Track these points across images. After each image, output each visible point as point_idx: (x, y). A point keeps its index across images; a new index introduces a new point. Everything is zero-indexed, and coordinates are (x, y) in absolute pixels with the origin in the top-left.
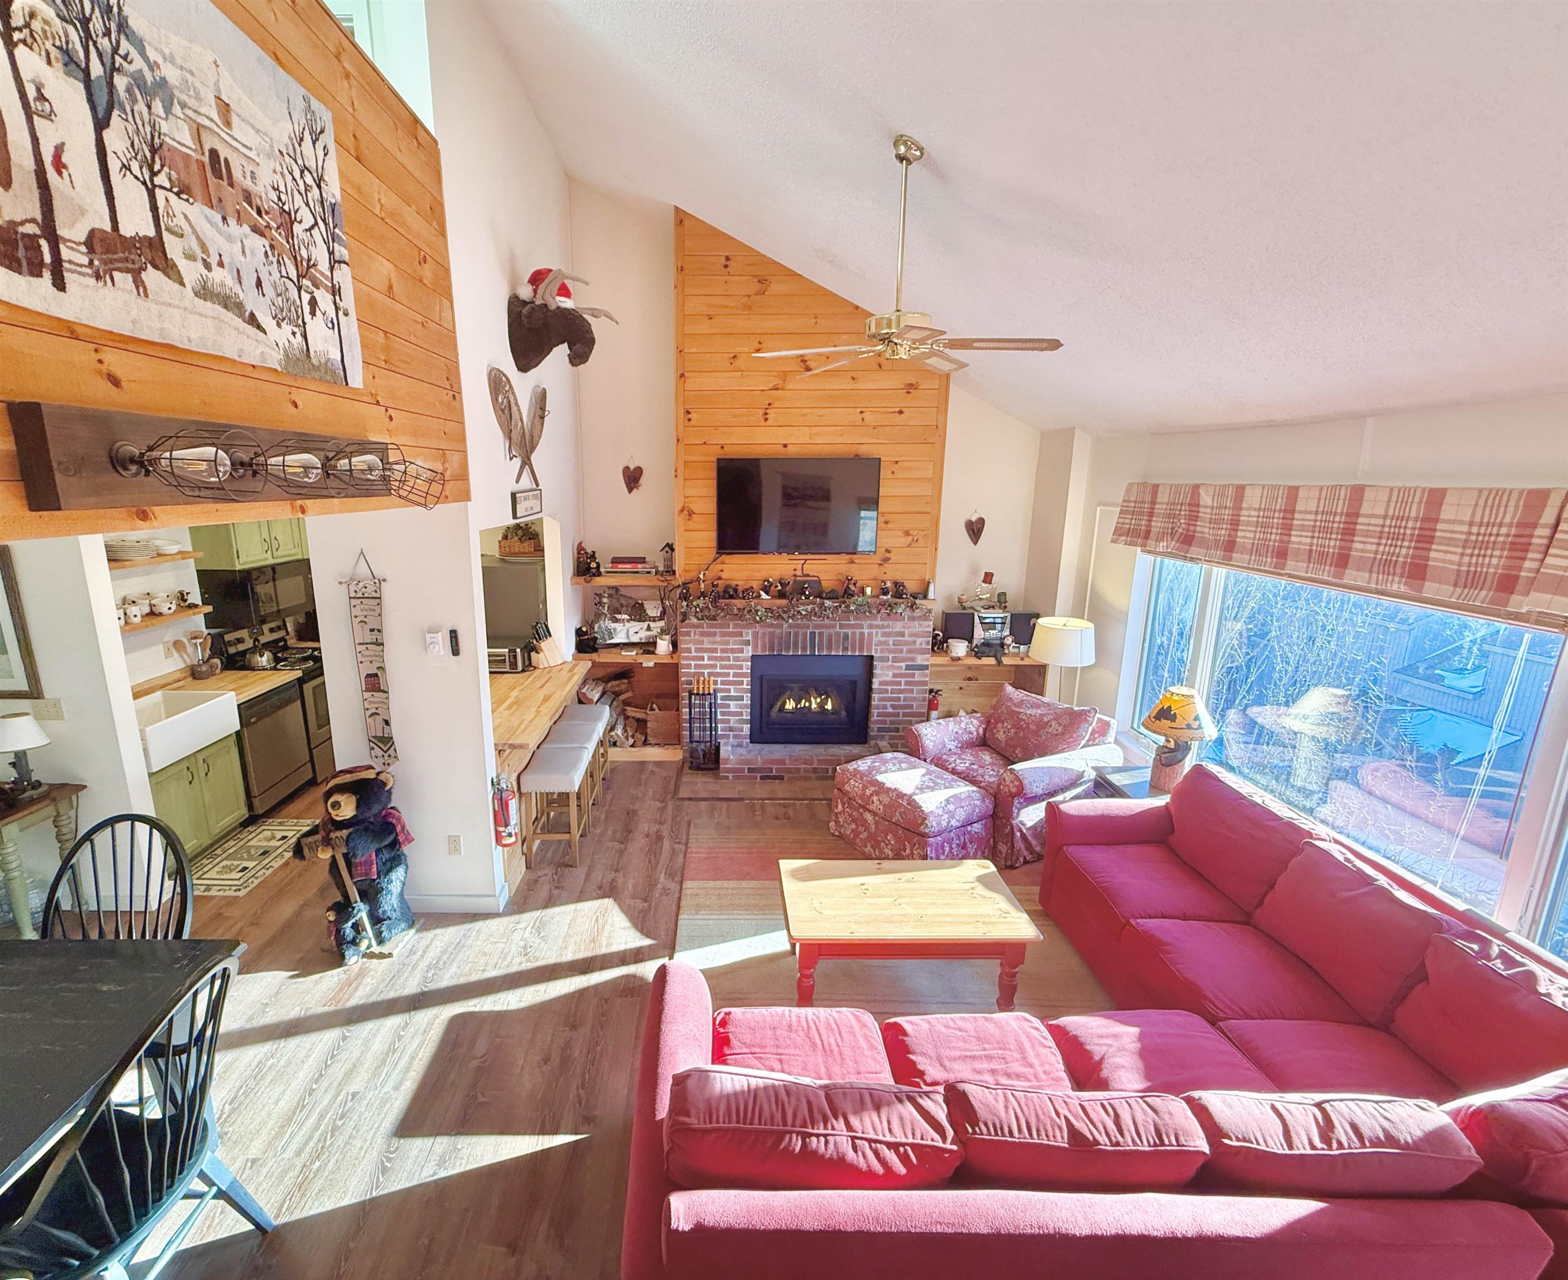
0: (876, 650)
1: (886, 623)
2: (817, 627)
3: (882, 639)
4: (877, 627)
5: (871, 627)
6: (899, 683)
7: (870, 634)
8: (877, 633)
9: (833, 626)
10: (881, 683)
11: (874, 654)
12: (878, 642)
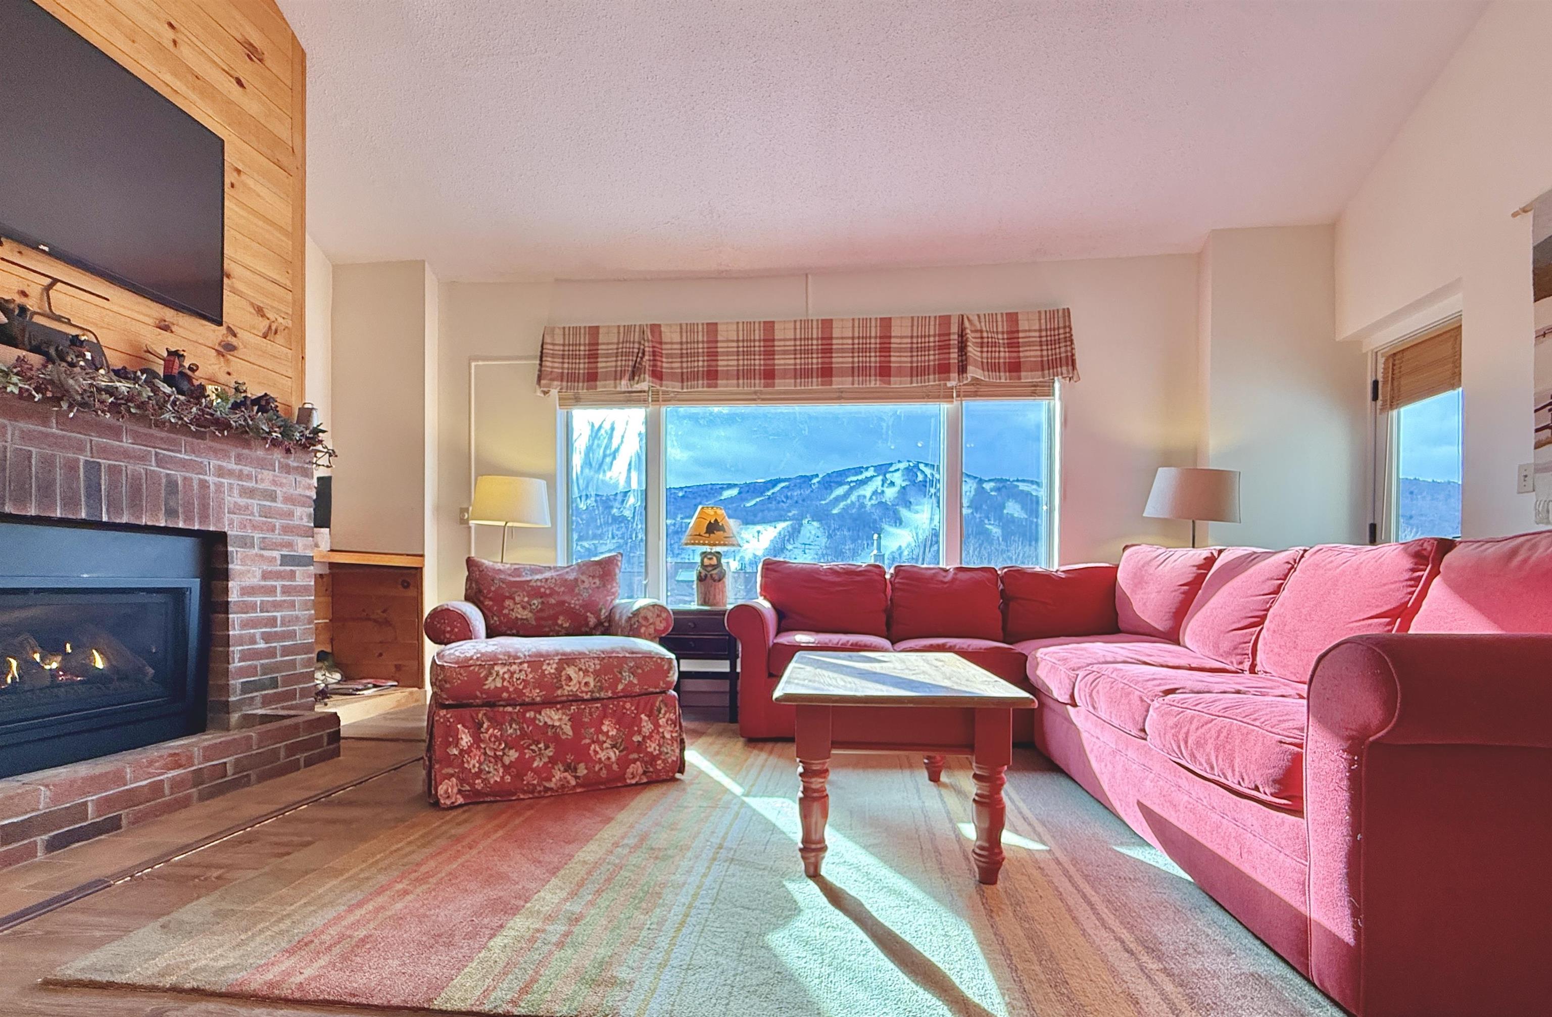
0: (231, 523)
1: (247, 470)
2: (104, 451)
3: (242, 501)
4: (231, 473)
5: (221, 472)
6: (272, 591)
7: (219, 486)
8: (231, 486)
9: (143, 458)
10: (245, 591)
11: (226, 530)
12: (232, 506)
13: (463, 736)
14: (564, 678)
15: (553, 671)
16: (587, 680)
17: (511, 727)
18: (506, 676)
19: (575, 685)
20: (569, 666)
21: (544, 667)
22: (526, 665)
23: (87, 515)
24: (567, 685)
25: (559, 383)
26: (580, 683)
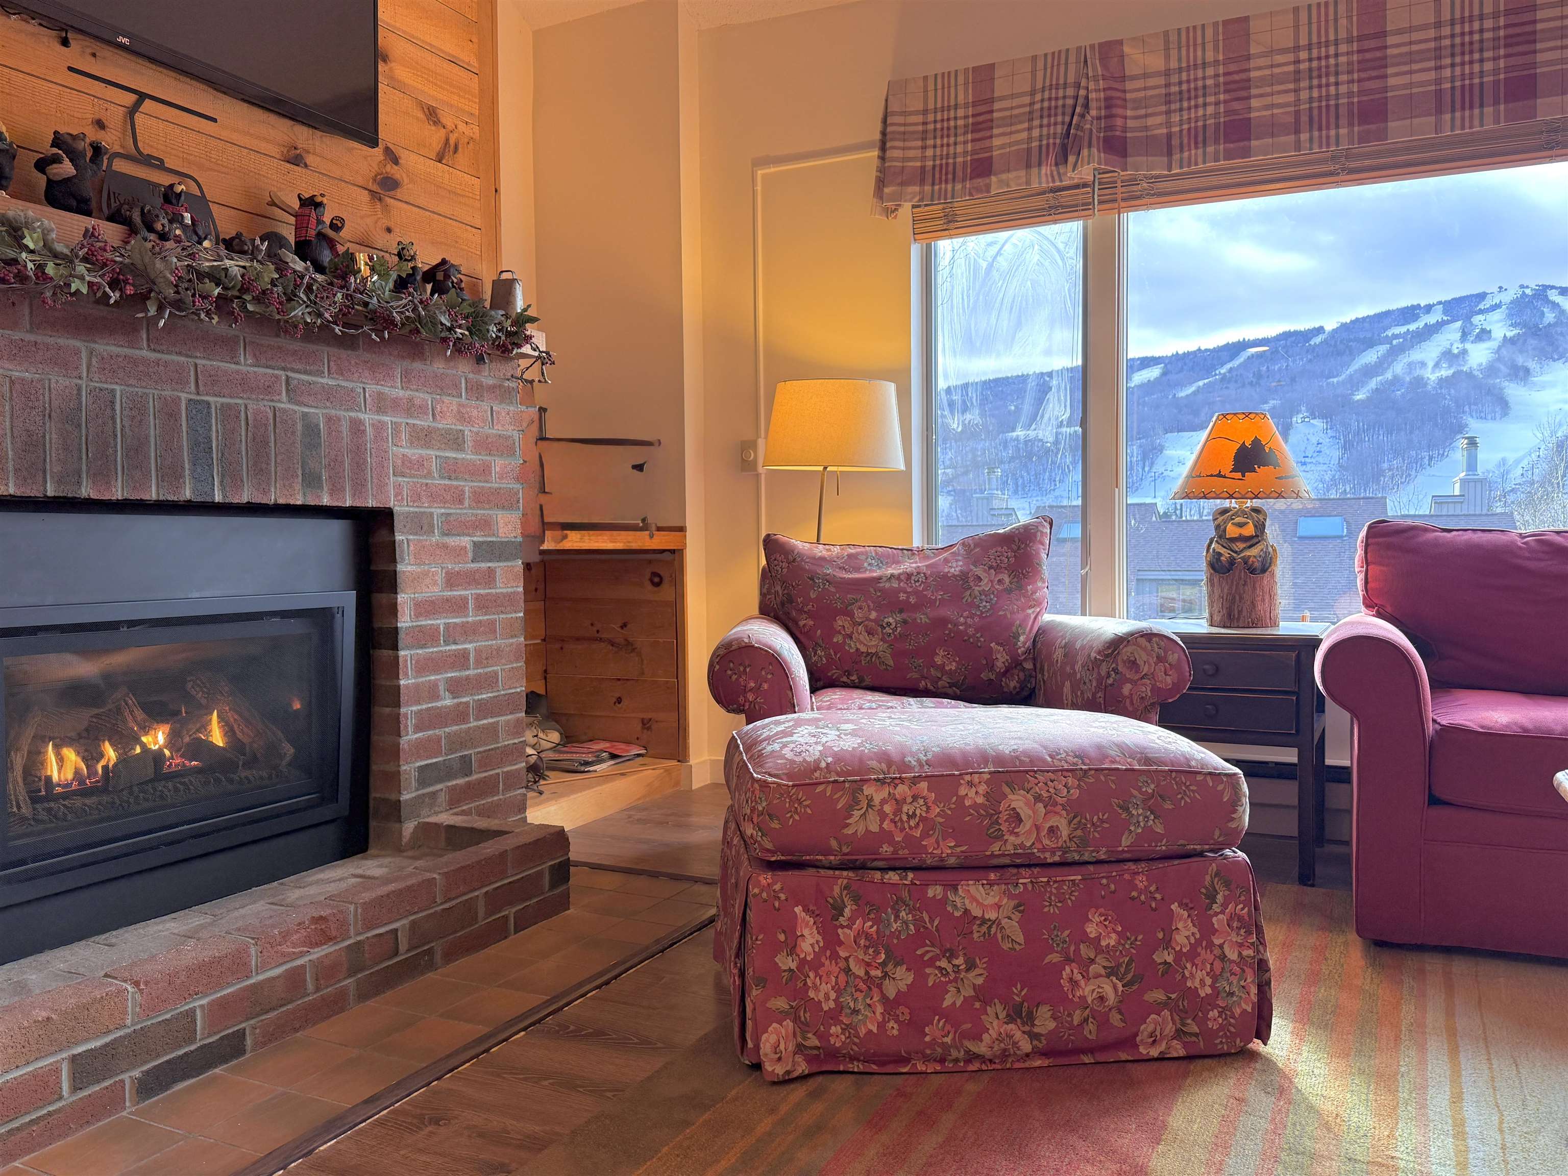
0: (398, 492)
1: (419, 397)
2: (214, 382)
3: (412, 452)
4: (395, 405)
5: (382, 404)
6: (461, 606)
7: (378, 431)
8: (396, 427)
9: (269, 389)
10: (422, 609)
11: (391, 505)
12: (399, 462)
13: (806, 932)
14: (1004, 816)
15: (980, 800)
16: (1053, 821)
17: (897, 917)
18: (887, 809)
19: (1029, 832)
20: (1013, 790)
21: (962, 791)
22: (924, 785)
23: (193, 491)
24: (1012, 833)
25: (917, 189)
26: (1038, 828)
